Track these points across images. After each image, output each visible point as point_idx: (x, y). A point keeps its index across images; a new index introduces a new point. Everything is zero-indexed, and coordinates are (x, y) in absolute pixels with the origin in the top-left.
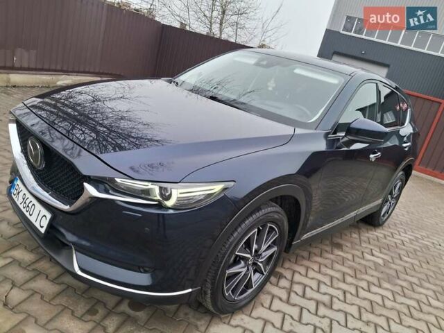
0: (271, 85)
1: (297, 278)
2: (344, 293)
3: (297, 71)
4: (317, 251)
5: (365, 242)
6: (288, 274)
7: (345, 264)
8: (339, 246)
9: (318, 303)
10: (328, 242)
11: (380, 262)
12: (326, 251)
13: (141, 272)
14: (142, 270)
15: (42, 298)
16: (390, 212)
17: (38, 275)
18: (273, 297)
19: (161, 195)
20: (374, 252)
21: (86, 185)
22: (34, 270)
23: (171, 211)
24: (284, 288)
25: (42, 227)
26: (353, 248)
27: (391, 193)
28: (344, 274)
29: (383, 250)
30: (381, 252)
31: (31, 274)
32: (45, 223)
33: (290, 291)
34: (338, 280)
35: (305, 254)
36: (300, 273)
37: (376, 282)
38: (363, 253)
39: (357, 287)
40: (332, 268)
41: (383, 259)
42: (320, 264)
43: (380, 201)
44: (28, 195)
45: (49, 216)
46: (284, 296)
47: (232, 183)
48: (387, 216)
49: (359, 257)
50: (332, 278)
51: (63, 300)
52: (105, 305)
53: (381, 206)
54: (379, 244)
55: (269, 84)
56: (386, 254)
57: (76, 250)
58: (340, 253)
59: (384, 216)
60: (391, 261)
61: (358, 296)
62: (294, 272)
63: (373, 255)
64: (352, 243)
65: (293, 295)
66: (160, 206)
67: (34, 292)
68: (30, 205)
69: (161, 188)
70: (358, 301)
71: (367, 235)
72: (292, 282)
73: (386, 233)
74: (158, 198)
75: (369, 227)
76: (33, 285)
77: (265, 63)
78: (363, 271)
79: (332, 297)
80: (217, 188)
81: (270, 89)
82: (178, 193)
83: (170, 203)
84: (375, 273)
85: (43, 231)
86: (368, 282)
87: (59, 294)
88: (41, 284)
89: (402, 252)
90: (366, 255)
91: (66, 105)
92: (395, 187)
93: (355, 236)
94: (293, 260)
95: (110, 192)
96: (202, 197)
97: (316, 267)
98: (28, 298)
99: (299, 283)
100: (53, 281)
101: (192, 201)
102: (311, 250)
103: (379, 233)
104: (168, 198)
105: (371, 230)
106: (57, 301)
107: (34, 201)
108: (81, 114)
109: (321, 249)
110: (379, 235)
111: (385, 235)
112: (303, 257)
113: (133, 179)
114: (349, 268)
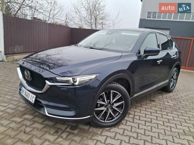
0: (114, 41)
1: (136, 114)
2: (157, 117)
3: (123, 34)
4: (144, 104)
5: (165, 98)
6: (133, 113)
7: (157, 107)
8: (154, 101)
9: (145, 121)
10: (148, 100)
11: (172, 105)
12: (148, 103)
13: (70, 111)
14: (70, 110)
15: (37, 129)
16: (174, 85)
17: (35, 122)
18: (127, 121)
19: (73, 81)
20: (169, 101)
21: (46, 81)
22: (33, 121)
23: (77, 86)
24: (131, 118)
25: (33, 101)
26: (159, 101)
27: (172, 78)
28: (156, 111)
29: (173, 100)
30: (172, 101)
31: (32, 122)
32: (34, 99)
33: (133, 118)
34: (154, 113)
35: (139, 105)
36: (137, 112)
37: (170, 112)
38: (164, 102)
39: (162, 115)
40: (151, 109)
41: (173, 104)
42: (146, 108)
44: (27, 91)
45: (35, 96)
46: (131, 120)
47: (99, 74)
48: (173, 87)
49: (162, 104)
50: (151, 112)
51: (45, 129)
52: (61, 129)
53: (169, 83)
54: (171, 98)
55: (113, 41)
56: (174, 102)
57: (46, 107)
58: (154, 103)
59: (172, 87)
60: (176, 104)
61: (162, 118)
62: (135, 112)
63: (168, 103)
64: (159, 99)
65: (135, 120)
66: (73, 85)
67: (34, 128)
68: (28, 95)
69: (73, 79)
70: (162, 119)
71: (165, 96)
72: (134, 115)
73: (174, 94)
75: (166, 93)
76: (33, 126)
77: (110, 33)
78: (165, 108)
79: (151, 119)
80: (93, 77)
81: (114, 42)
82: (79, 80)
83: (77, 84)
84: (169, 109)
86: (167, 112)
87: (43, 128)
88: (36, 125)
89: (181, 100)
90: (165, 103)
91: (36, 59)
92: (174, 75)
93: (160, 97)
94: (134, 107)
95: (55, 82)
96: (88, 80)
97: (144, 109)
98: (32, 130)
99: (137, 115)
100: (41, 123)
101: (85, 82)
102: (142, 103)
103: (171, 94)
104: (76, 82)
105: (167, 94)
106: (43, 130)
107: (29, 93)
108: (42, 61)
109: (146, 103)
110: (171, 95)
111: (173, 95)
112: (139, 106)
114: (158, 108)
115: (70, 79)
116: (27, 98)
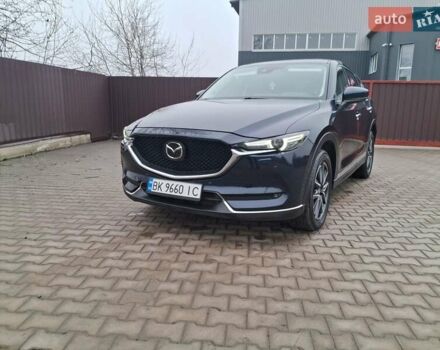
2: (374, 210)
12: (345, 196)
16: (371, 165)
18: (334, 220)
19: (274, 145)
21: (233, 151)
25: (196, 195)
27: (369, 149)
32: (198, 192)
36: (338, 208)
40: (356, 202)
43: (364, 155)
44: (172, 183)
45: (200, 186)
48: (370, 168)
53: (366, 159)
57: (226, 200)
59: (368, 168)
62: (334, 208)
65: (344, 217)
66: (277, 151)
68: (177, 188)
69: (273, 142)
74: (272, 147)
80: (301, 136)
82: (286, 141)
83: (282, 149)
85: (198, 197)
92: (370, 144)
103: (370, 181)
107: (180, 183)
109: (341, 196)
112: (333, 201)
113: (260, 139)
115: (268, 143)
116: (178, 194)
